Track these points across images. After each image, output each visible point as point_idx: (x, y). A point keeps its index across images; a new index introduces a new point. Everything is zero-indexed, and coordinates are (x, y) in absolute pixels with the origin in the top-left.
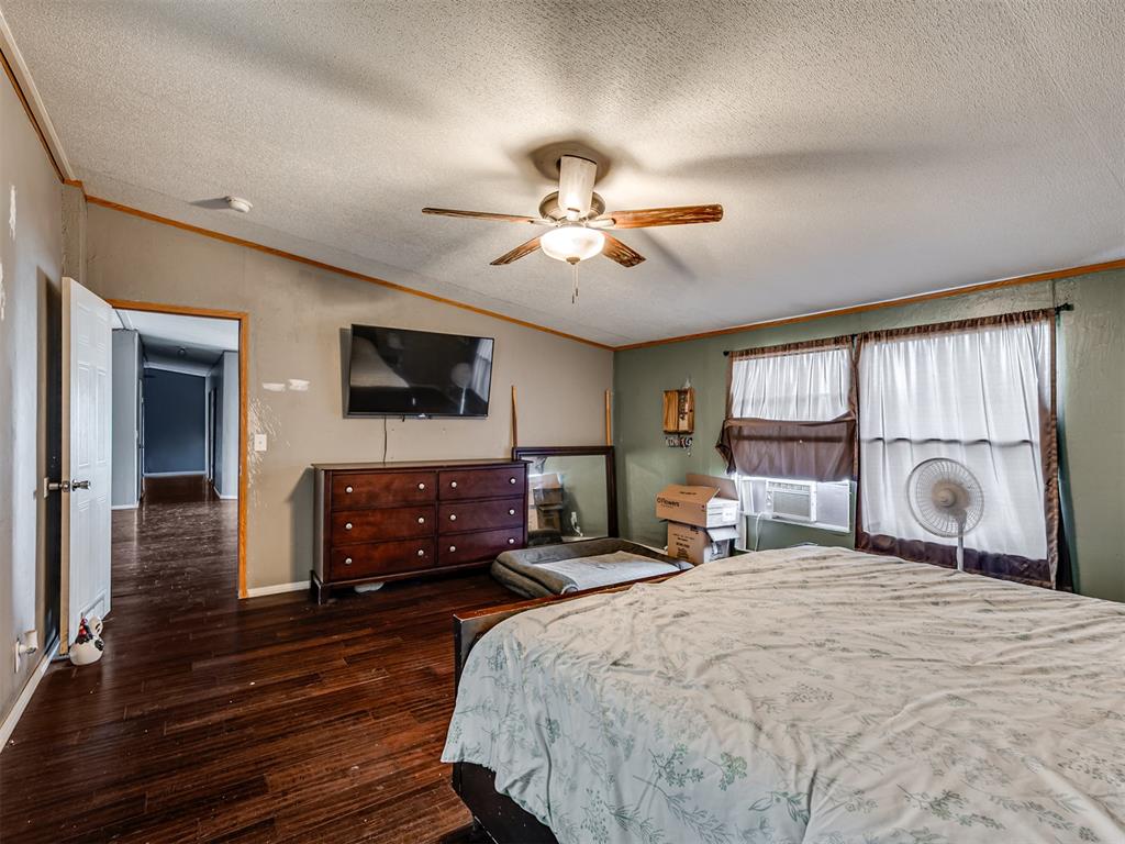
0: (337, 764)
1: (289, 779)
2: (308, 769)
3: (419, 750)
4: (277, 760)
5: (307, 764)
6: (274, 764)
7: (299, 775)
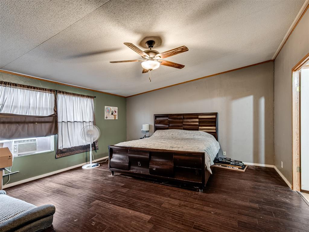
0: (216, 216)
1: (231, 221)
2: (224, 220)
3: (194, 207)
4: (233, 229)
5: (224, 222)
6: (234, 228)
7: (228, 220)
